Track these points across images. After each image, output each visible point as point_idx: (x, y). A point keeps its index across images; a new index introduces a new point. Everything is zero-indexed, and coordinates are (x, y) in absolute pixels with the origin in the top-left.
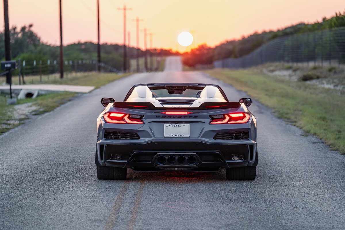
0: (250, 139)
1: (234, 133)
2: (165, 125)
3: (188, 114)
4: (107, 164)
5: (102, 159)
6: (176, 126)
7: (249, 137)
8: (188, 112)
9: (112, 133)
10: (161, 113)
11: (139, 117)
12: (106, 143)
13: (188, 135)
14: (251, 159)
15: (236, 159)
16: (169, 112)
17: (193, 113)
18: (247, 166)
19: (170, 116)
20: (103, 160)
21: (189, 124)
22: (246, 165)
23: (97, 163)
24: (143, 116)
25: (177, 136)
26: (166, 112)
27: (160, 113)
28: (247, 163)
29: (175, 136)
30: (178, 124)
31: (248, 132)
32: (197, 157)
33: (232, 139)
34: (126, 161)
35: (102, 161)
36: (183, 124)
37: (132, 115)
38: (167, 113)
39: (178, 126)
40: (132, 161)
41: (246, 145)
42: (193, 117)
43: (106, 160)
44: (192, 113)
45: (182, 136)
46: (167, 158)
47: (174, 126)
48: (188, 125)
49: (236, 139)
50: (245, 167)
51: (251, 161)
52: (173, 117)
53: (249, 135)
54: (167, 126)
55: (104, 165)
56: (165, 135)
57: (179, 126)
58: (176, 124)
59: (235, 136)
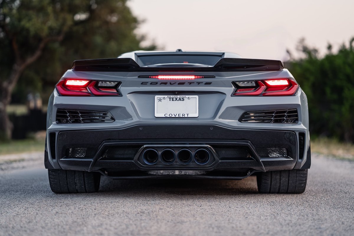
0: (299, 122)
1: (273, 113)
2: (157, 97)
3: (195, 78)
4: (63, 166)
5: (53, 157)
6: (175, 99)
7: (297, 120)
8: (195, 76)
9: (69, 112)
10: (151, 78)
11: (113, 84)
12: (57, 129)
13: (196, 115)
14: (301, 157)
15: (275, 156)
16: (163, 75)
17: (204, 77)
18: (293, 169)
19: (164, 83)
20: (55, 158)
21: (197, 97)
22: (292, 166)
23: (47, 164)
24: (119, 83)
25: (177, 116)
26: (158, 76)
27: (149, 77)
28: (294, 164)
29: (173, 116)
30: (178, 96)
31: (296, 112)
32: (211, 151)
33: (270, 121)
34: (92, 160)
35: (54, 161)
36: (187, 96)
37: (102, 81)
38: (160, 77)
39: (178, 99)
40: (101, 160)
41: (292, 133)
42: (204, 83)
43: (59, 159)
44: (202, 78)
45: (186, 116)
46: (160, 153)
47: (171, 99)
48: (195, 99)
49: (276, 121)
50: (289, 171)
51: (300, 161)
52: (170, 83)
53: (297, 116)
54: (160, 100)
55: (58, 168)
56: (157, 115)
57: (180, 99)
58: (176, 96)
59: (275, 117)
